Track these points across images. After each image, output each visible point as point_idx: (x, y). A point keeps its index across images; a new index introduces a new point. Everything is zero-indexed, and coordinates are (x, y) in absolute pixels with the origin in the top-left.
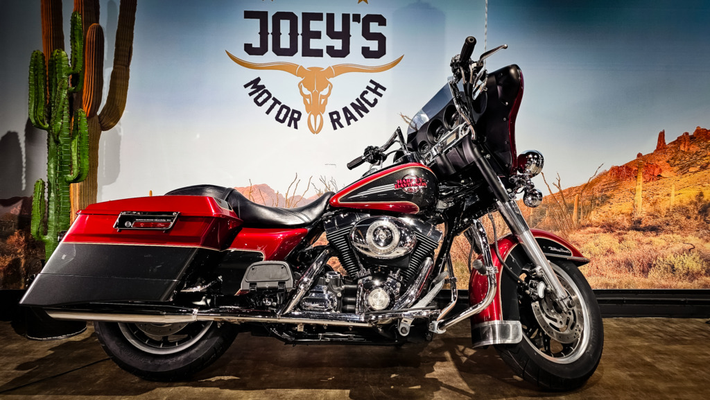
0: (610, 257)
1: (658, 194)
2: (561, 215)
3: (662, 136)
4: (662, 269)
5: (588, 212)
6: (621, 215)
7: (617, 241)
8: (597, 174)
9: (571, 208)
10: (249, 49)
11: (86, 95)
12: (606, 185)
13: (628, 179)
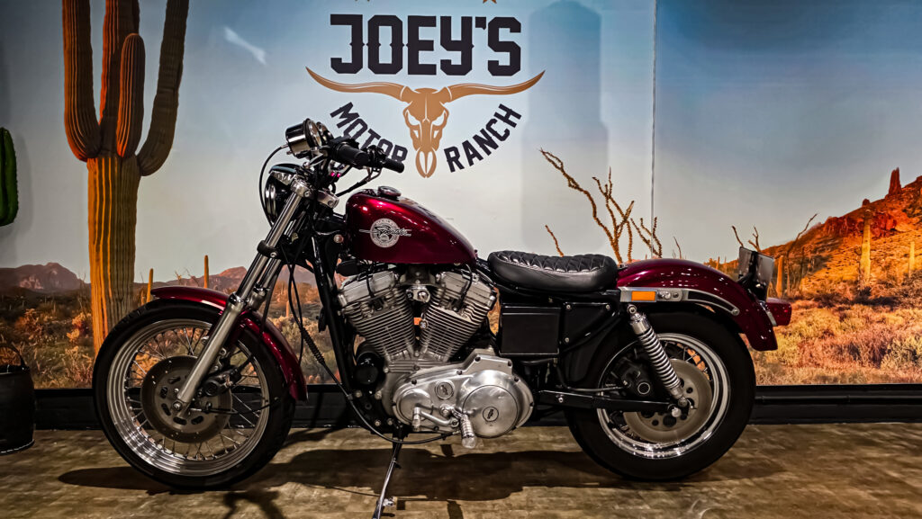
0: (829, 341)
1: (892, 255)
3: (895, 176)
4: (900, 357)
5: (797, 279)
6: (842, 283)
7: (836, 319)
8: (808, 228)
10: (337, 65)
11: (121, 128)
12: (821, 242)
13: (851, 235)
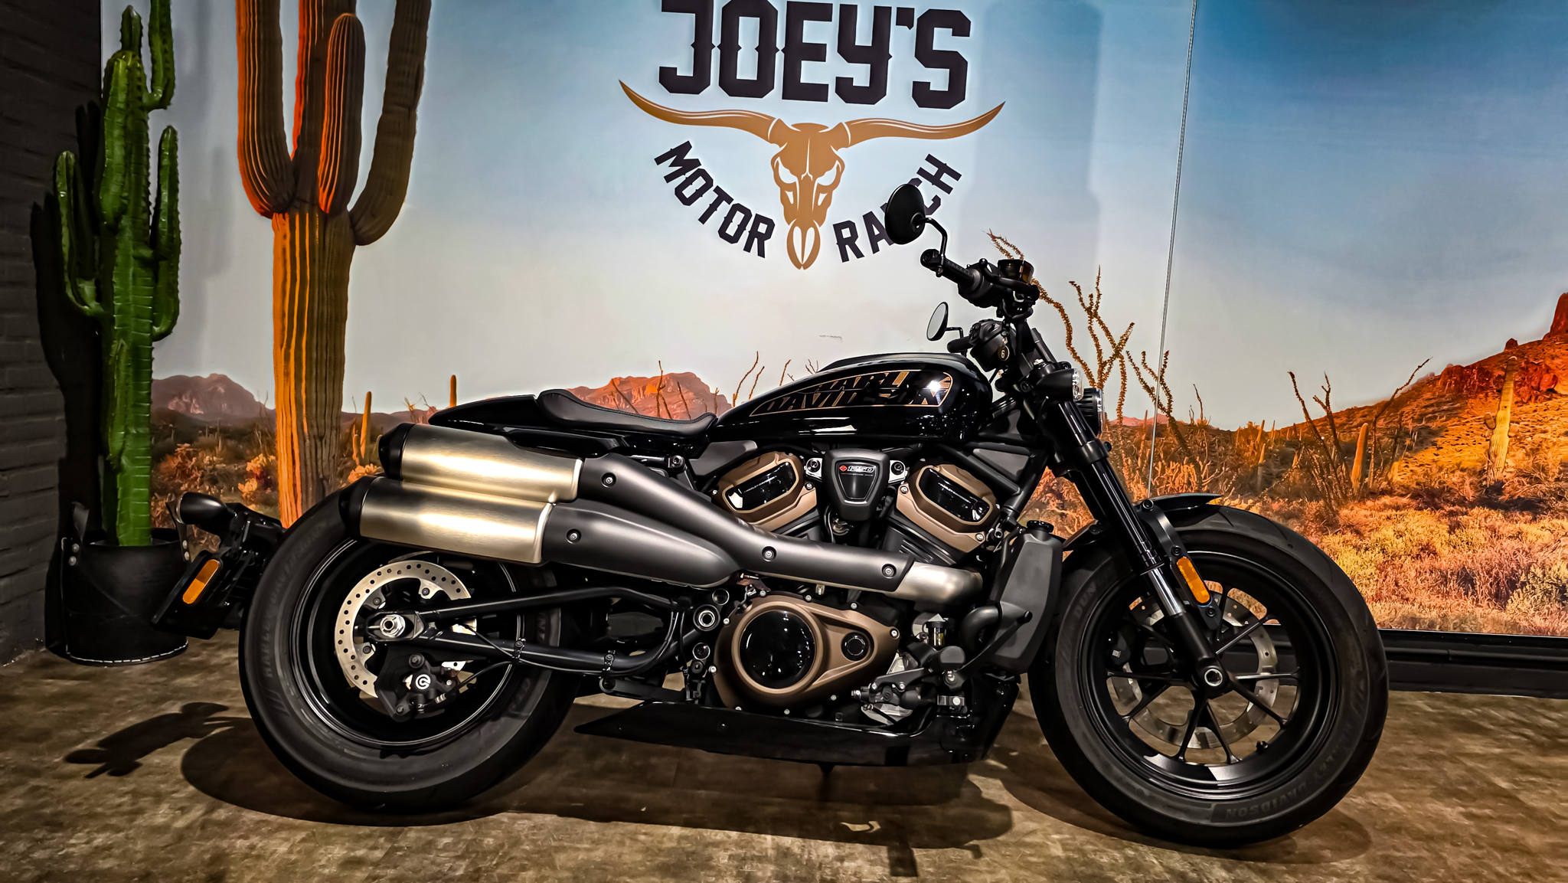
0: (1427, 562)
1: (1545, 432)
2: (1327, 466)
4: (1539, 593)
5: (1386, 462)
6: (1458, 473)
7: (1444, 528)
8: (1411, 383)
9: (1347, 452)
11: (325, 167)
12: (1432, 405)
13: (1481, 395)
